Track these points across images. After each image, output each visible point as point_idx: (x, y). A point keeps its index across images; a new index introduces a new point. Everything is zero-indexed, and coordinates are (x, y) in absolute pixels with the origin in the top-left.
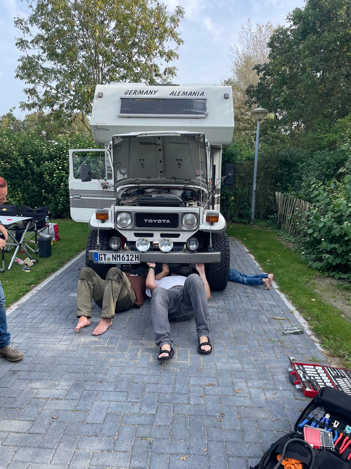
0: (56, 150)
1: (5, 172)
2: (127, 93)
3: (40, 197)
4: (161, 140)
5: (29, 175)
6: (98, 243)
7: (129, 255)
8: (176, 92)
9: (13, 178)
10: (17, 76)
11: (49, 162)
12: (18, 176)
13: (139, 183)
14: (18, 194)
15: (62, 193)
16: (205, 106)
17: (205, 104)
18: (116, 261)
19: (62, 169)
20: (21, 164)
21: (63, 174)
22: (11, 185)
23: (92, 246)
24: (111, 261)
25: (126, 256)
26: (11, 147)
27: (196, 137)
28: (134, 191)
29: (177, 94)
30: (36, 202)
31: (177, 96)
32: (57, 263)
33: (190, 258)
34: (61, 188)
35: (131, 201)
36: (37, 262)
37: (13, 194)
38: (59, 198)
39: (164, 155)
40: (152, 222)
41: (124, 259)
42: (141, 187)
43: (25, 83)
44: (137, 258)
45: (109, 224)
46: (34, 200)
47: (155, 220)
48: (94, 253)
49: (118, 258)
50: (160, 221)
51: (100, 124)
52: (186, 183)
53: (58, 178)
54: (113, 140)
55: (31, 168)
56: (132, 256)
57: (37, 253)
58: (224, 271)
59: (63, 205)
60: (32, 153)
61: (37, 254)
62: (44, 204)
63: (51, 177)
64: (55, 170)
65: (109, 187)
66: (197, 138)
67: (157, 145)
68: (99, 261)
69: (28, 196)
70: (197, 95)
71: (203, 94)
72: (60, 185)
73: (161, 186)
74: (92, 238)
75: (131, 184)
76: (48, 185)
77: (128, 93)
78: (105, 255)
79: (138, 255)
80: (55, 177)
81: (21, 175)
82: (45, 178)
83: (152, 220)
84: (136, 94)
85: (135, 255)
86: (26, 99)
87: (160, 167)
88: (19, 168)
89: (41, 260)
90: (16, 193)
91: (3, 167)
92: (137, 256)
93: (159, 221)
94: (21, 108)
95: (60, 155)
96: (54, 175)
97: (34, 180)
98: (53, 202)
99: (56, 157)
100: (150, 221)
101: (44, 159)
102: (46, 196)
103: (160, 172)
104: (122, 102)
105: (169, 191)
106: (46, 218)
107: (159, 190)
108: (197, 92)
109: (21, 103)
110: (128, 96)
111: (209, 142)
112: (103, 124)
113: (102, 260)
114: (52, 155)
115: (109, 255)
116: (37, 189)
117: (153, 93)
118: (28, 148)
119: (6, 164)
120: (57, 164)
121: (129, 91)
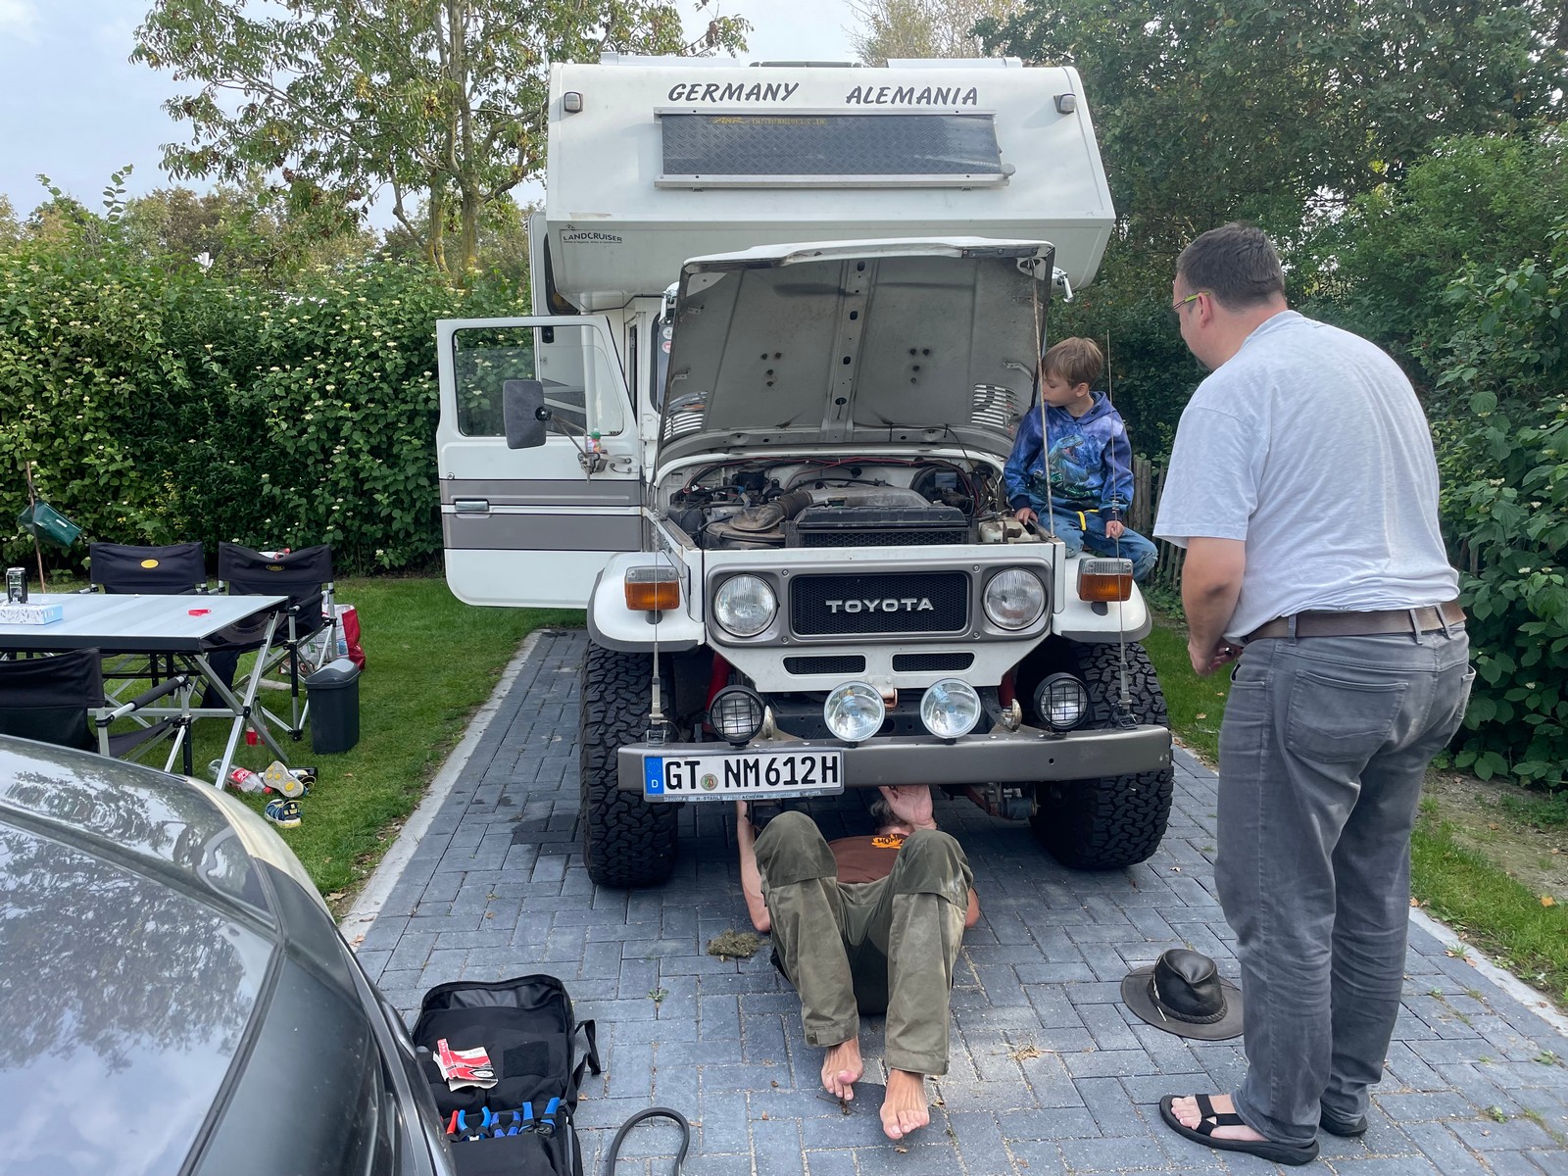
0: (310, 321)
1: (111, 408)
2: (680, 95)
3: (251, 502)
4: (867, 273)
5: (205, 418)
6: (656, 714)
7: (798, 758)
8: (871, 89)
9: (141, 434)
10: (139, 52)
11: (288, 367)
12: (163, 424)
13: (743, 447)
14: (164, 490)
15: (336, 483)
16: (994, 143)
17: (990, 132)
18: (742, 789)
19: (337, 395)
20: (175, 378)
21: (342, 413)
22: (134, 456)
23: (608, 721)
24: (720, 788)
25: (785, 764)
26: (133, 315)
27: (1020, 260)
28: (725, 480)
29: (873, 96)
30: (235, 516)
31: (874, 105)
32: (396, 776)
33: (1051, 761)
34: (332, 463)
35: (754, 526)
36: (316, 773)
37: (144, 494)
38: (327, 502)
39: (864, 332)
40: (859, 609)
41: (773, 779)
42: (749, 460)
43: (175, 79)
44: (830, 773)
45: (682, 628)
46: (226, 511)
47: (871, 601)
48: (646, 757)
49: (751, 776)
50: (892, 605)
51: (585, 215)
52: (930, 440)
53: (322, 425)
54: (685, 277)
55: (212, 394)
56: (808, 763)
57: (297, 735)
58: (1157, 795)
59: (340, 526)
60: (214, 335)
61: (299, 739)
62: (266, 527)
63: (294, 425)
64: (308, 398)
65: (607, 467)
66: (1023, 265)
67: (850, 295)
68: (667, 791)
69: (205, 497)
70: (954, 102)
71: (972, 95)
72: (327, 453)
73: (831, 456)
74: (603, 686)
75: (712, 451)
76: (284, 453)
77: (684, 96)
78: (693, 765)
79: (835, 759)
80: (309, 423)
81: (173, 420)
82: (270, 429)
83: (858, 603)
84: (714, 100)
85: (824, 759)
86: (184, 133)
87: (840, 381)
88: (167, 395)
89: (327, 765)
90: (156, 488)
91: (102, 390)
92: (829, 764)
93: (890, 605)
94: (167, 168)
95: (327, 343)
96: (308, 417)
97: (227, 438)
98: (303, 517)
99: (310, 348)
100: (853, 606)
101: (267, 358)
102: (274, 497)
103: (838, 402)
104: (665, 129)
105: (857, 472)
106: (324, 592)
107: (824, 470)
108: (949, 90)
109: (169, 150)
110: (682, 105)
111: (1066, 280)
112: (600, 215)
113: (679, 785)
114: (294, 343)
115: (712, 764)
116: (238, 471)
117: (782, 93)
118: (199, 321)
119: (114, 380)
120: (315, 375)
121: (684, 86)
